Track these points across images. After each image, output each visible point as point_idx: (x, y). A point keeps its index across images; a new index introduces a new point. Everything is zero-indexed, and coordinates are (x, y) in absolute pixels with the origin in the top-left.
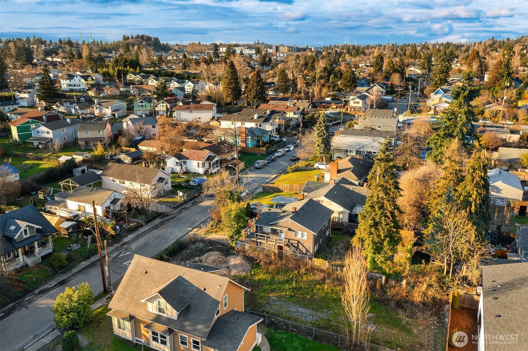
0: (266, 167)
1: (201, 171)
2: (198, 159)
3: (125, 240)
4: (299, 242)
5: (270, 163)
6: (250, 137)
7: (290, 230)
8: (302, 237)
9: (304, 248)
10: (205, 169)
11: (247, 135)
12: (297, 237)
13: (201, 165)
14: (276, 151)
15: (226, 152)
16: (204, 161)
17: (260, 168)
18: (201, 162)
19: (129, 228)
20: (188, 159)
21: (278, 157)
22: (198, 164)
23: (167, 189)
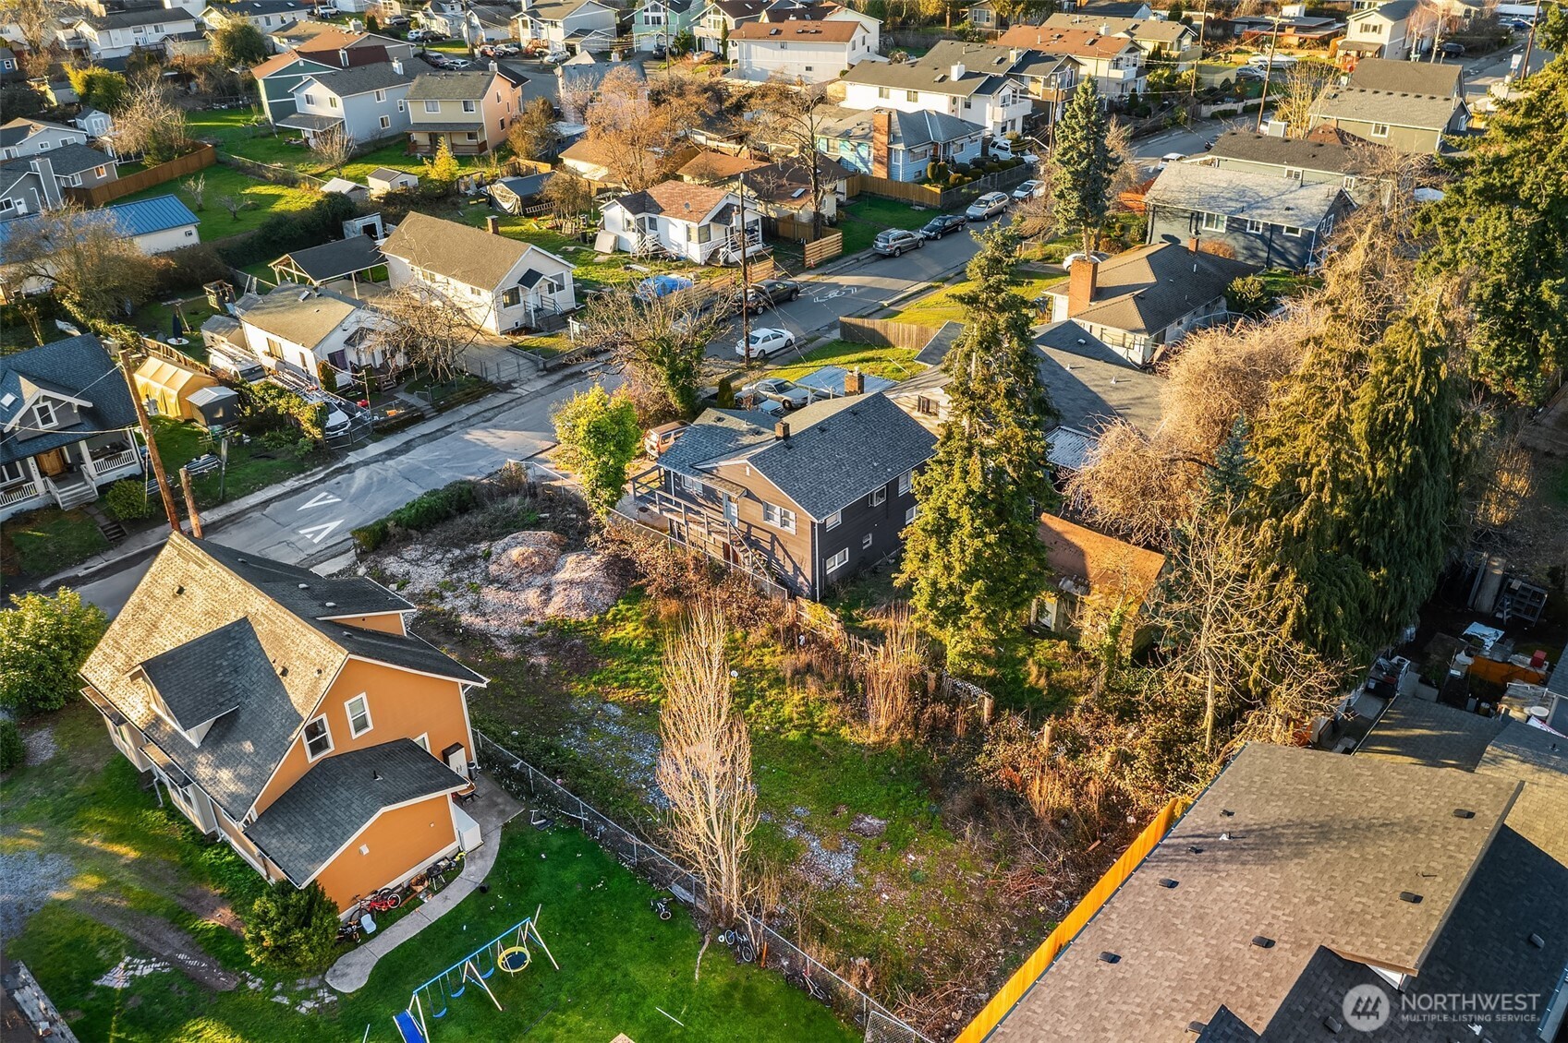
0: (915, 255)
1: (696, 252)
2: (689, 215)
3: (352, 458)
4: (774, 538)
5: (935, 238)
6: (900, 147)
7: (749, 495)
8: (784, 524)
9: (787, 560)
10: (708, 248)
11: (893, 138)
12: (771, 523)
13: (694, 235)
14: (971, 200)
15: (795, 195)
16: (706, 221)
17: (891, 256)
18: (694, 226)
19: (377, 423)
20: (660, 210)
21: (977, 220)
22: (688, 229)
23: (549, 307)
